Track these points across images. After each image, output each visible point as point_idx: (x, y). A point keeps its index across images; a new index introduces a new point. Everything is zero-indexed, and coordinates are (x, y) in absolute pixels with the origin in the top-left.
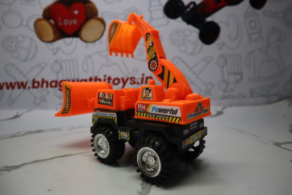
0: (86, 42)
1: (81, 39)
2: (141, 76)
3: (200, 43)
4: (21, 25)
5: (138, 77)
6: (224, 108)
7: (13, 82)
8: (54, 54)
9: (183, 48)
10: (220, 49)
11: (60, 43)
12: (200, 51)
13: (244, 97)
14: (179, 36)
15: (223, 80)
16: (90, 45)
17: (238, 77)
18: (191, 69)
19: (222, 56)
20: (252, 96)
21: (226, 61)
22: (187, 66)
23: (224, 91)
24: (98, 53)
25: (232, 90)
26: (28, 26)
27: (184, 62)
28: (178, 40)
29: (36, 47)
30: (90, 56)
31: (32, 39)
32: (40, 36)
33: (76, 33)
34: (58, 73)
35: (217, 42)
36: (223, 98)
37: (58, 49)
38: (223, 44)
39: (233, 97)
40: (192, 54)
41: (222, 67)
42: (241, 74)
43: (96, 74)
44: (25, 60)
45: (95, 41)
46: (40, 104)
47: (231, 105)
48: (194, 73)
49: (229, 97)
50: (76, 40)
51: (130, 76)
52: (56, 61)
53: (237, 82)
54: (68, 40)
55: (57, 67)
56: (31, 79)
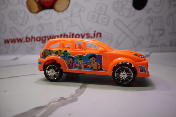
0: (58, 11)
1: (55, 10)
2: (93, 33)
3: (133, 9)
4: (19, 3)
5: (92, 33)
6: (151, 53)
7: (15, 38)
8: (39, 20)
9: (121, 13)
10: (148, 13)
11: (42, 13)
12: (133, 15)
13: (165, 46)
14: (119, 5)
15: (150, 34)
16: (60, 13)
17: (161, 32)
18: (127, 27)
19: (149, 18)
20: (171, 45)
21: (152, 21)
22: (124, 25)
23: (151, 42)
24: (66, 18)
25: (156, 41)
26: (23, 4)
27: (122, 22)
28: (118, 8)
29: (28, 17)
30: (60, 21)
31: (25, 12)
32: (30, 9)
33: (51, 6)
34: (41, 32)
35: (146, 8)
36: (150, 47)
37: (41, 17)
38: (150, 9)
39: (158, 46)
40: (128, 17)
41: (149, 25)
42: (163, 30)
43: (64, 32)
44: (22, 25)
45: (63, 11)
46: (30, 51)
47: (156, 52)
48: (129, 30)
49: (155, 46)
50: (52, 11)
51: (86, 32)
52: (40, 25)
53: (160, 35)
54: (47, 11)
55: (40, 29)
56: (25, 37)
